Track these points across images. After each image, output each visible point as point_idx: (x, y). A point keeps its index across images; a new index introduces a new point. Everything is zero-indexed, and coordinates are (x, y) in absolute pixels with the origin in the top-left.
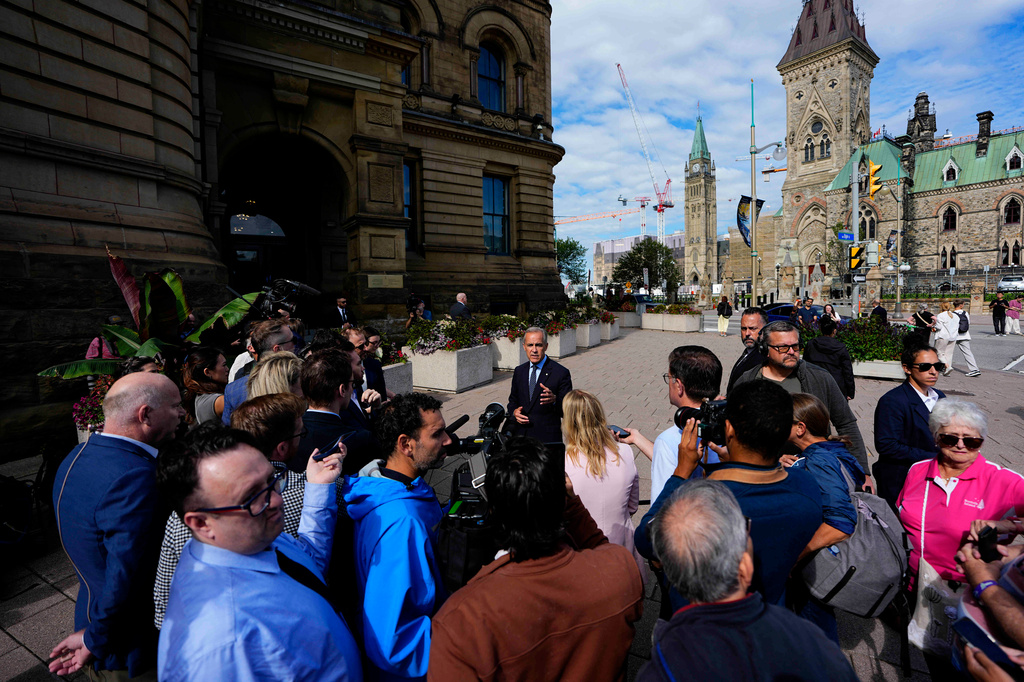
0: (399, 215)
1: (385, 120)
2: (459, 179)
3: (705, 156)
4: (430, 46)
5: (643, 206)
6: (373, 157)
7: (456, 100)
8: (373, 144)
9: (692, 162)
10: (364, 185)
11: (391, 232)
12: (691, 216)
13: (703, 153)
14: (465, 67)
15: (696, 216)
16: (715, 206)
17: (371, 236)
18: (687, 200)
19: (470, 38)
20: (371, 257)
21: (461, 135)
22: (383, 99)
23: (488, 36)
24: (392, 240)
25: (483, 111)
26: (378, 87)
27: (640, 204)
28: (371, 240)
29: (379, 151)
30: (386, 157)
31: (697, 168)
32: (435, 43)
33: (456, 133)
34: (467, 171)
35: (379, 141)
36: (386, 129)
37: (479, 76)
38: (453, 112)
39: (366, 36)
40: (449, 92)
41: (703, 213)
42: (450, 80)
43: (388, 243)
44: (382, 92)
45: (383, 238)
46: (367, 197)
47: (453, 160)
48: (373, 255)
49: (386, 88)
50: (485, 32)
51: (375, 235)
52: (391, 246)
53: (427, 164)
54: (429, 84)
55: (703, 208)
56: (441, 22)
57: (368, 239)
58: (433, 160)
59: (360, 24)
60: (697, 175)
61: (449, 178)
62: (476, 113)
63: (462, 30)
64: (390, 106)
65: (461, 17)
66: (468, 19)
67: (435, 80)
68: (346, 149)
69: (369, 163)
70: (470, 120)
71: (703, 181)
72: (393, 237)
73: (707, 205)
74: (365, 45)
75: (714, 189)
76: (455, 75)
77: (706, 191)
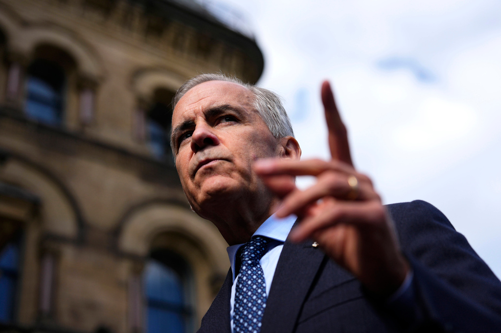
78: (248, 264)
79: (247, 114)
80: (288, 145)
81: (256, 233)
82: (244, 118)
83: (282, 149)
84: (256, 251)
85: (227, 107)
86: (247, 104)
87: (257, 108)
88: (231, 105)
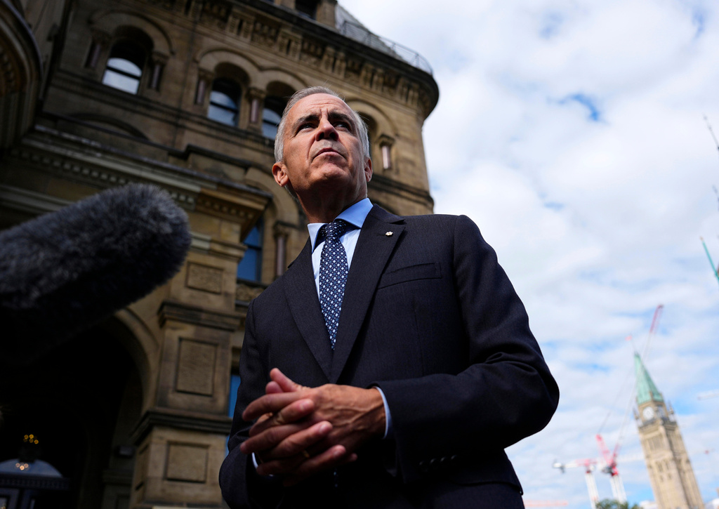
0: (220, 414)
1: (212, 286)
3: (656, 398)
5: (589, 472)
6: (188, 331)
8: (190, 314)
9: (642, 406)
10: (170, 368)
11: (203, 440)
12: (658, 479)
13: (653, 394)
15: (665, 476)
16: (688, 461)
17: (170, 443)
18: (648, 457)
20: (166, 478)
22: (212, 261)
24: (203, 452)
26: (206, 246)
27: (583, 469)
28: (168, 451)
29: (197, 323)
30: (207, 332)
31: (649, 413)
35: (200, 310)
36: (212, 297)
39: (196, 189)
41: (674, 472)
43: (196, 456)
44: (211, 252)
45: (188, 449)
46: (171, 384)
48: (170, 475)
49: (218, 248)
51: (176, 444)
52: (200, 462)
55: (673, 465)
57: (164, 448)
59: (191, 176)
60: (652, 422)
64: (221, 270)
68: (153, 323)
69: (181, 339)
71: (662, 430)
72: (206, 447)
73: (677, 461)
74: (196, 201)
75: (680, 437)
77: (670, 443)
81: (339, 217)
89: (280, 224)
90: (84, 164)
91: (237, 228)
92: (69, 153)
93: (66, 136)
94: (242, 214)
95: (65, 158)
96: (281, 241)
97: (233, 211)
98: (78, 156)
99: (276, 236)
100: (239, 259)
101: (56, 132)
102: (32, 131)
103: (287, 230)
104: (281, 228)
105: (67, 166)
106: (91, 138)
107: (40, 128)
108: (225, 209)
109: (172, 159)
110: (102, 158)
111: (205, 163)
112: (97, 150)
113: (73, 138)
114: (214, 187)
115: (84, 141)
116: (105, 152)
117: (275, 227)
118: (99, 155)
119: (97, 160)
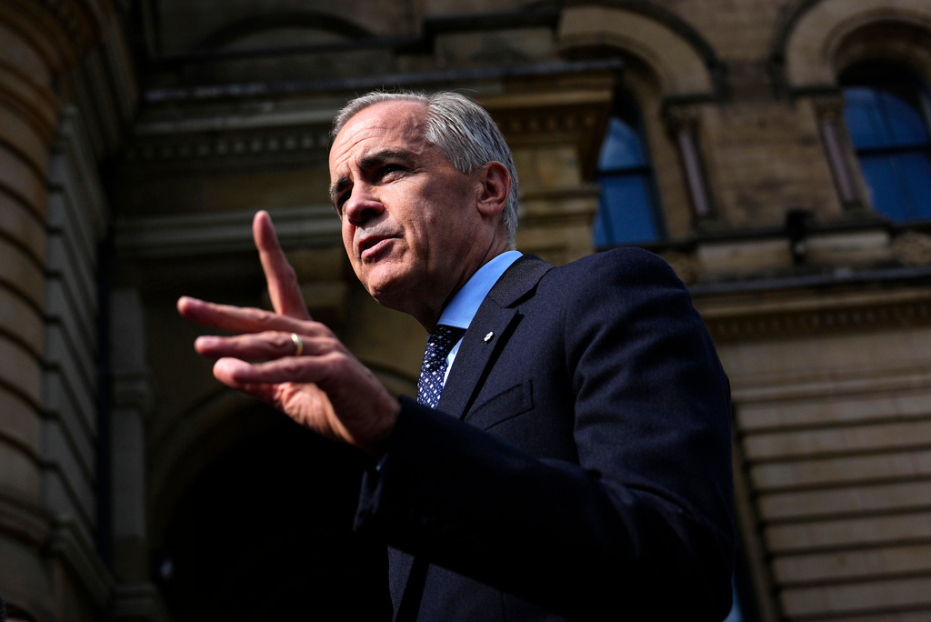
2: (863, 438)
4: (695, 128)
7: (798, 225)
14: (806, 141)
19: (804, 67)
21: (835, 311)
23: (858, 50)
25: (894, 232)
32: (710, 117)
33: (822, 312)
34: (884, 407)
37: (863, 153)
38: (799, 259)
40: (775, 214)
42: (770, 185)
47: (829, 386)
49: (541, 208)
50: (848, 41)
53: (750, 418)
54: (714, 212)
56: (713, 63)
58: (765, 402)
61: (829, 440)
62: (872, 244)
63: (777, 59)
65: (766, 34)
66: (786, 27)
67: (728, 198)
70: (856, 266)
76: (782, 168)
78: (426, 368)
79: (417, 156)
80: (490, 175)
81: (439, 323)
82: (412, 164)
83: (480, 188)
84: (437, 349)
85: (386, 154)
86: (418, 140)
87: (431, 140)
88: (392, 149)
89: (675, 102)
90: (248, 134)
91: (569, 154)
92: (218, 123)
93: (202, 92)
94: (570, 122)
95: (213, 135)
96: (685, 141)
97: (552, 124)
98: (234, 122)
99: (672, 134)
100: (589, 217)
101: (181, 94)
102: (144, 106)
103: (692, 111)
104: (677, 112)
105: (222, 148)
106: (245, 80)
107: (156, 95)
108: (534, 125)
109: (404, 61)
110: (276, 110)
111: (468, 44)
112: (261, 98)
113: (213, 91)
114: (497, 88)
115: (235, 90)
116: (276, 96)
117: (665, 114)
118: (268, 106)
119: (269, 116)
